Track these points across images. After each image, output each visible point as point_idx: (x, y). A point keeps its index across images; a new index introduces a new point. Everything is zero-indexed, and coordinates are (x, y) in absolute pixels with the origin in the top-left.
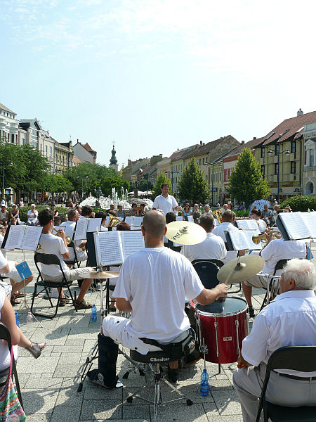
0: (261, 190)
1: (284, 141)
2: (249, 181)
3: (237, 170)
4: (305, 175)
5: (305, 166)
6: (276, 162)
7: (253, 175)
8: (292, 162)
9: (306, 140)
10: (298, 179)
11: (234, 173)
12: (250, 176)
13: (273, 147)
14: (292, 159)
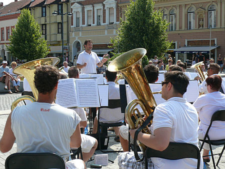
0: (41, 48)
1: (52, 4)
2: (30, 40)
3: (18, 30)
4: (73, 35)
5: (72, 27)
6: (44, 23)
7: (34, 35)
8: (59, 23)
9: (72, 4)
10: (65, 38)
11: (14, 33)
12: (31, 36)
13: (39, 10)
14: (59, 20)
